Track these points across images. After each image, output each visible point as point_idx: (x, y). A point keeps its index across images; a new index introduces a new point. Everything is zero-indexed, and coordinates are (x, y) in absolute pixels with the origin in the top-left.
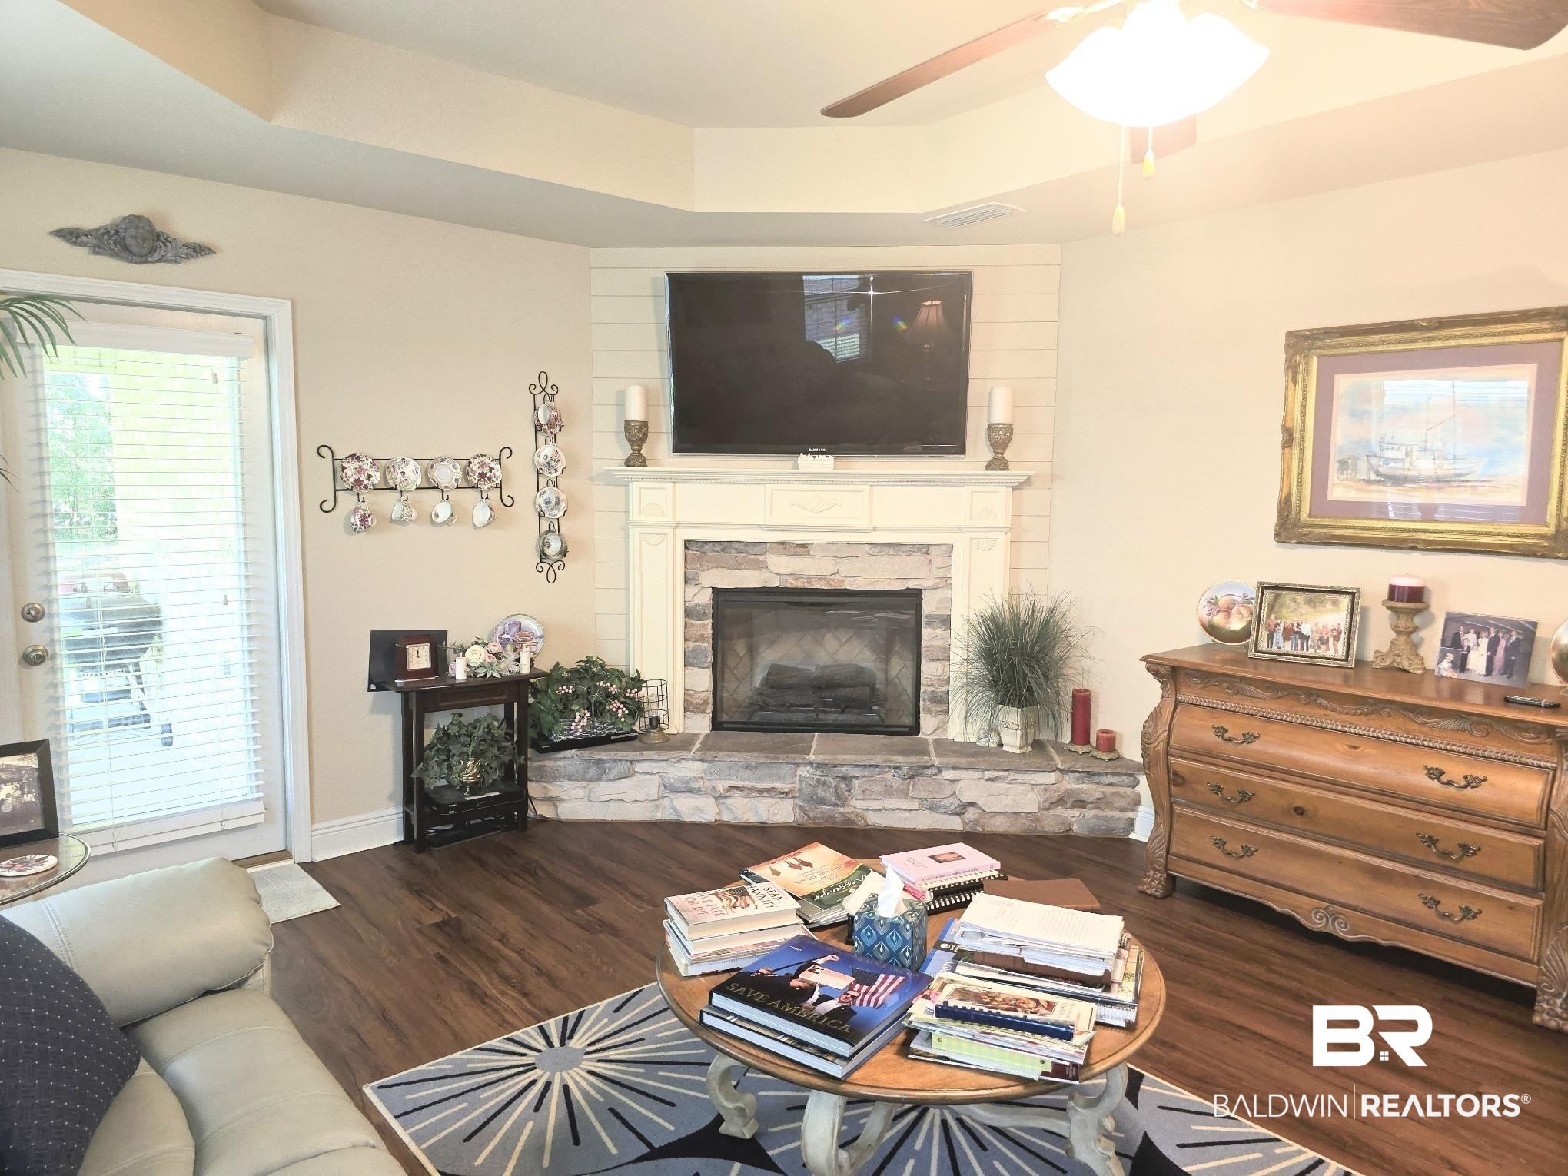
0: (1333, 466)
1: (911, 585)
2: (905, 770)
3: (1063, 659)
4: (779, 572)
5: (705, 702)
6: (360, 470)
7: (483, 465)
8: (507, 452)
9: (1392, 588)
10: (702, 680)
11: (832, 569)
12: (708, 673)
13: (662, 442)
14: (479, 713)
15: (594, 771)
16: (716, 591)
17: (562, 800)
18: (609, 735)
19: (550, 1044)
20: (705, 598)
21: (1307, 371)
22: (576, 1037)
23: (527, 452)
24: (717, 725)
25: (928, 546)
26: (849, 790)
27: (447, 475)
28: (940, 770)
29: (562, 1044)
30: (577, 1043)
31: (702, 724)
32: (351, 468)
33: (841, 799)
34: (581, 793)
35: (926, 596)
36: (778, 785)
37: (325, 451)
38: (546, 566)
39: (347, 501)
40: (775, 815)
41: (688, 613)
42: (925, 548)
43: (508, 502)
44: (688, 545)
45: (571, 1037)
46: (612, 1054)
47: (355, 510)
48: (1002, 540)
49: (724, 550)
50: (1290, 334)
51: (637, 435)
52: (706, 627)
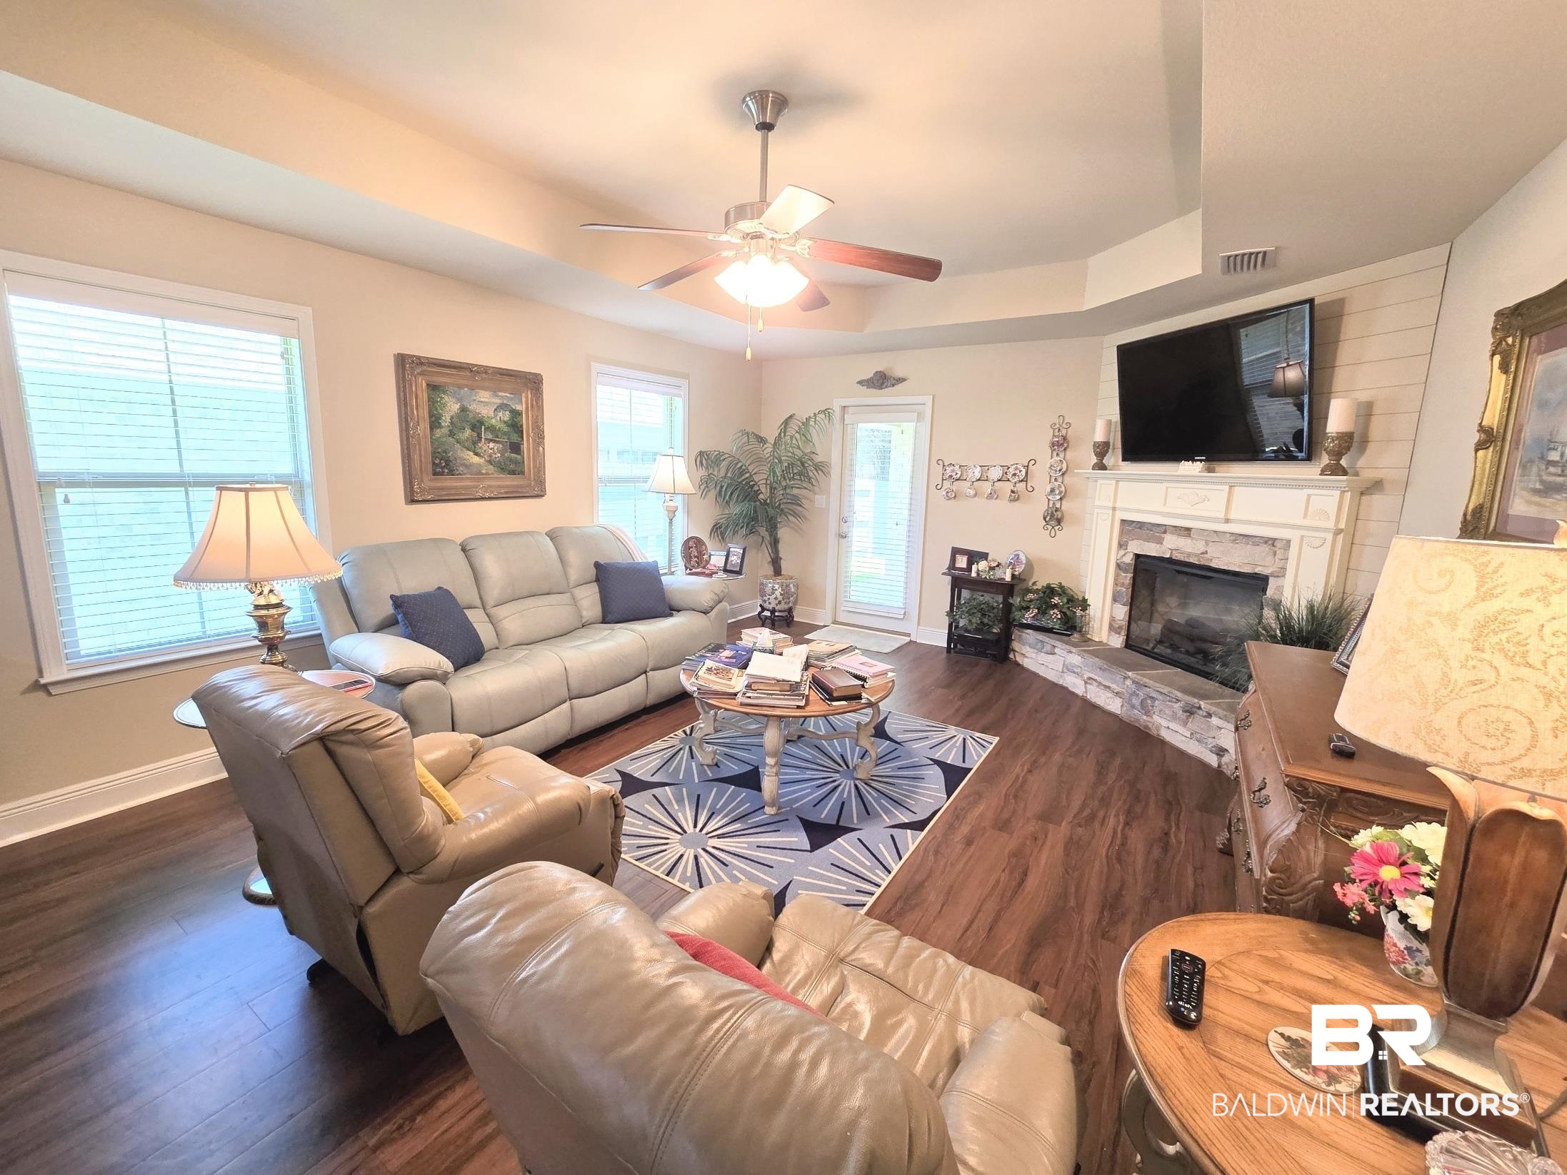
1: (1258, 570)
2: (1182, 704)
4: (1168, 547)
5: (1120, 627)
6: (953, 471)
7: (1016, 469)
8: (1033, 462)
10: (1121, 612)
11: (1203, 549)
12: (1126, 608)
13: (1113, 458)
15: (1039, 645)
16: (1137, 556)
17: (1027, 657)
18: (1053, 628)
20: (1129, 559)
23: (1046, 459)
24: (1128, 645)
25: (1274, 540)
26: (1153, 706)
27: (995, 473)
28: (1209, 715)
31: (1117, 641)
32: (949, 470)
33: (1148, 711)
34: (1034, 656)
35: (1271, 580)
36: (1113, 686)
37: (940, 462)
38: (1050, 527)
39: (947, 484)
40: (1109, 705)
41: (1118, 566)
42: (1271, 542)
43: (1031, 489)
44: (1123, 521)
49: (1140, 528)
51: (1102, 450)
52: (1127, 578)
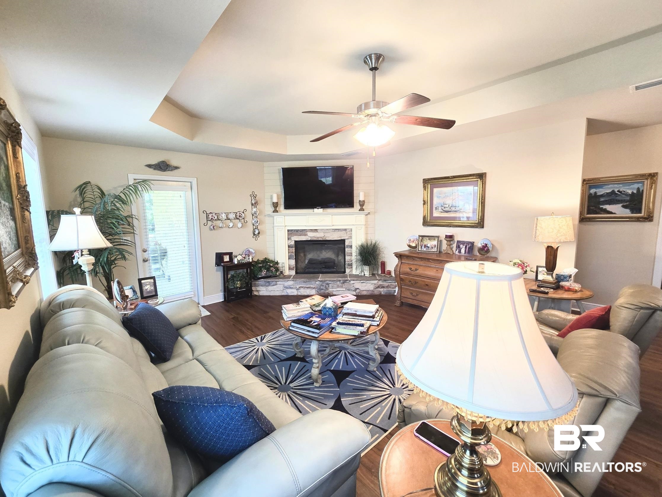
0: (434, 209)
1: (342, 238)
2: (342, 281)
3: (379, 254)
4: (310, 236)
5: (294, 267)
6: (212, 216)
7: (240, 214)
8: (245, 210)
9: (446, 235)
10: (293, 262)
11: (323, 235)
12: (294, 260)
13: (281, 207)
14: (241, 271)
15: (267, 284)
16: (295, 241)
17: (260, 291)
18: (271, 275)
19: (258, 341)
20: (293, 243)
21: (428, 188)
22: (264, 340)
23: (250, 210)
24: (296, 273)
25: (346, 229)
26: (329, 287)
27: (232, 216)
28: (350, 281)
29: (261, 341)
30: (264, 341)
31: (293, 273)
32: (210, 216)
33: (327, 289)
34: (264, 289)
35: (346, 241)
36: (311, 286)
37: (205, 212)
38: (255, 237)
39: (210, 223)
40: (311, 293)
41: (289, 247)
42: (345, 230)
43: (246, 222)
44: (288, 231)
45: (263, 340)
46: (272, 343)
47: (212, 225)
48: (363, 227)
49: (297, 232)
50: (424, 179)
51: (275, 205)
52: (293, 250)
